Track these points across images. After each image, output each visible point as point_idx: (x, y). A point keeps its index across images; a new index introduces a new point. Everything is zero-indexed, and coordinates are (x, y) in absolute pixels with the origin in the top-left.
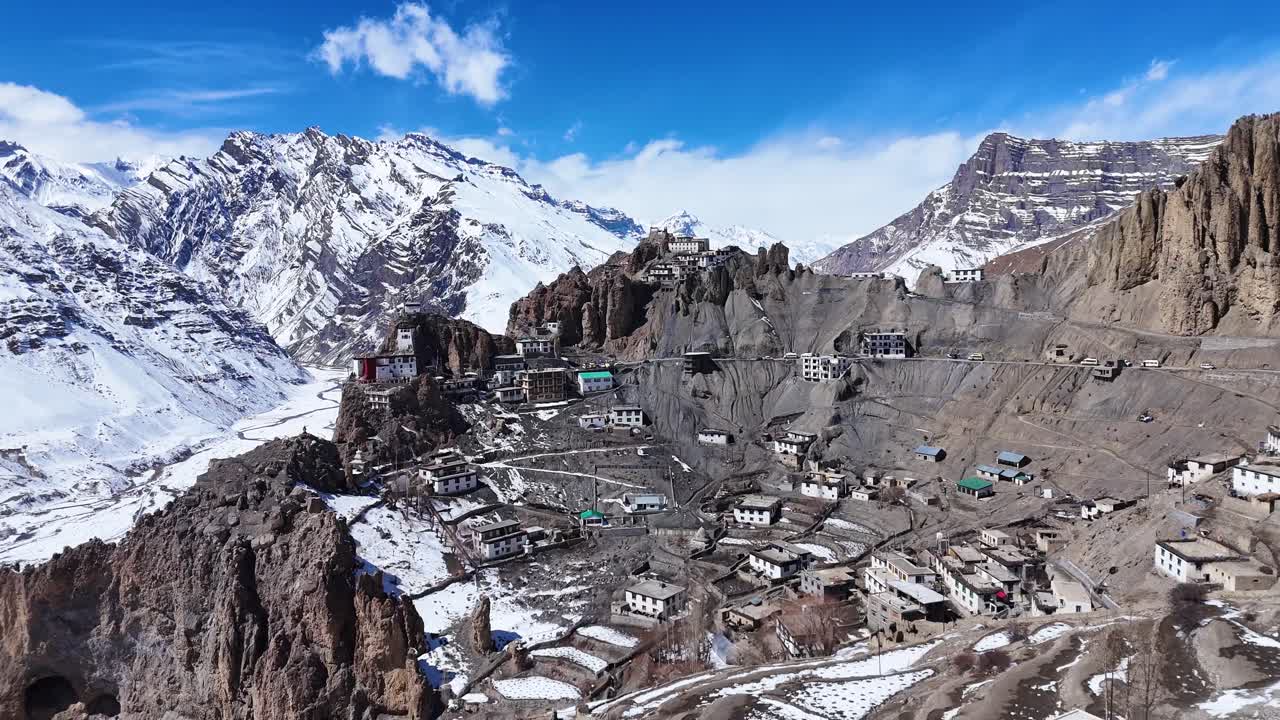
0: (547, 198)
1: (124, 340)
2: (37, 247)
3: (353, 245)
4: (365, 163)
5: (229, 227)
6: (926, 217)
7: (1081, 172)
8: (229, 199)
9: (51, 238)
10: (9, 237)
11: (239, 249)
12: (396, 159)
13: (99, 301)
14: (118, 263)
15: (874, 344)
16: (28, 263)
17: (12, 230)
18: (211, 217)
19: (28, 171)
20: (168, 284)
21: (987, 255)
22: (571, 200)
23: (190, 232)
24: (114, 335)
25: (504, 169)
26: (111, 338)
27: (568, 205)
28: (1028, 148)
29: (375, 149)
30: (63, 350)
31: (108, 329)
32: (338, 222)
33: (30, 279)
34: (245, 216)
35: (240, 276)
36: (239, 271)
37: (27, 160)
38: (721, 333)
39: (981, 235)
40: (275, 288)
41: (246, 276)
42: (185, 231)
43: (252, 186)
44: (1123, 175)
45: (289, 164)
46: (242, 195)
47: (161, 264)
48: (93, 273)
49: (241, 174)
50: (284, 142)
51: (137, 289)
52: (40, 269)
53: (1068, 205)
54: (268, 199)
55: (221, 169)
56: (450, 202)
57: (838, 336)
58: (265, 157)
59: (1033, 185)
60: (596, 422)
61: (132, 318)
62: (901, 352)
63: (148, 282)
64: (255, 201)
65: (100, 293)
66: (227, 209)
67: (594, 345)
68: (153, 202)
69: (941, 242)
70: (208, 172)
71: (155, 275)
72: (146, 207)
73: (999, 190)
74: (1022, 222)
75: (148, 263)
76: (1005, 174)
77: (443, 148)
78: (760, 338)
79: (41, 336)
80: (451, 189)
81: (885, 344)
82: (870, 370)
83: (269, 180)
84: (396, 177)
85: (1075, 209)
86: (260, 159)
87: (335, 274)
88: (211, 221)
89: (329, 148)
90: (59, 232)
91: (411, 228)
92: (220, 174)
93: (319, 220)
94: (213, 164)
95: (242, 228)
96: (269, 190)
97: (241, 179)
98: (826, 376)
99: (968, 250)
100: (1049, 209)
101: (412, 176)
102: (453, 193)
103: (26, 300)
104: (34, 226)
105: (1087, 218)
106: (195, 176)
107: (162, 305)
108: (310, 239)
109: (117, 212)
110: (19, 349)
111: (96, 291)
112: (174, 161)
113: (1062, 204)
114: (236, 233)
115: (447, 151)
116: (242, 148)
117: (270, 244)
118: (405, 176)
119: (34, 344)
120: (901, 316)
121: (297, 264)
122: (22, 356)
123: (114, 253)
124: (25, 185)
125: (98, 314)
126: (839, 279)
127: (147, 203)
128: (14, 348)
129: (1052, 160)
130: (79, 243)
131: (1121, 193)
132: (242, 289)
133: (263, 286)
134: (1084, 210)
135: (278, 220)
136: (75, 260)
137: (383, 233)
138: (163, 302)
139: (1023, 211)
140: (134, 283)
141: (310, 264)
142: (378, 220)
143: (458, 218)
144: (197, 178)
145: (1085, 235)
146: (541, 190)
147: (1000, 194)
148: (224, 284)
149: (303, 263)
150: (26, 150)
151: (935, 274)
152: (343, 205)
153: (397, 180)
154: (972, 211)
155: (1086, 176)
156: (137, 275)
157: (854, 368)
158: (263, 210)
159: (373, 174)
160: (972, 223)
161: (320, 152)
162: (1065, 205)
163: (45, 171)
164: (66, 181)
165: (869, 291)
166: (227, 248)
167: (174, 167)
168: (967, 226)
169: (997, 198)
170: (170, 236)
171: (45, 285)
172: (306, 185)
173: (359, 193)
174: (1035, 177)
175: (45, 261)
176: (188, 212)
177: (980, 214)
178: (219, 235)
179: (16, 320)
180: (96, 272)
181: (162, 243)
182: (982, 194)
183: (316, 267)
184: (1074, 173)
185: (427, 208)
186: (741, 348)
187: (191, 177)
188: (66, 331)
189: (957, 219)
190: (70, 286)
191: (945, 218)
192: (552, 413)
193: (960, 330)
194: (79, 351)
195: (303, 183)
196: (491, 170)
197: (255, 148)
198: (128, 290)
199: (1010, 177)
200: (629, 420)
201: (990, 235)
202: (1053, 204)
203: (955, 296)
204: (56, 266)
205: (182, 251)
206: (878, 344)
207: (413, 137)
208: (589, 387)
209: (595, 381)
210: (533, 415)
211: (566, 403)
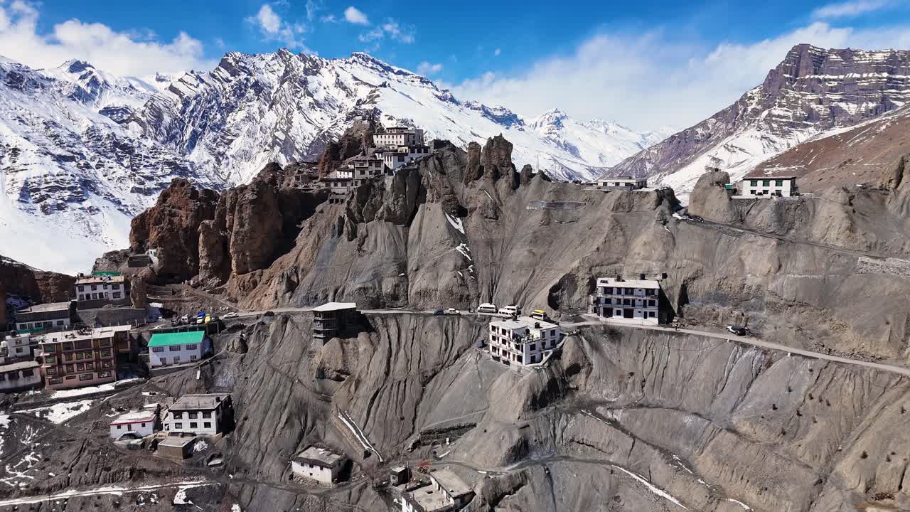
0: (452, 100)
1: (129, 204)
2: (72, 135)
3: (307, 134)
4: (318, 74)
5: (224, 122)
6: (740, 112)
7: (871, 75)
8: (224, 101)
9: (85, 129)
10: (51, 128)
11: (230, 138)
12: (340, 71)
13: (114, 176)
14: (132, 147)
15: (608, 301)
16: (63, 148)
17: (54, 123)
18: (211, 114)
19: (94, 82)
20: (169, 163)
21: (790, 141)
22: (470, 101)
23: (196, 125)
24: (121, 201)
25: (421, 79)
26: (119, 203)
27: (468, 105)
28: (827, 56)
29: (325, 64)
30: (81, 211)
31: (117, 196)
32: (297, 118)
33: (60, 159)
34: (234, 114)
35: (229, 157)
36: (228, 153)
37: (93, 74)
38: (393, 268)
39: (785, 126)
40: (253, 166)
41: (233, 157)
42: (193, 125)
43: (240, 91)
44: (905, 77)
45: (265, 75)
46: (232, 98)
47: (163, 148)
48: (114, 155)
49: (232, 83)
50: (263, 60)
51: (145, 166)
52: (72, 152)
53: (859, 102)
54: (251, 101)
55: (219, 80)
56: (375, 103)
57: (557, 281)
58: (249, 71)
59: (830, 85)
60: (136, 429)
61: (136, 188)
62: (652, 315)
63: (153, 161)
64: (241, 103)
65: (114, 170)
66: (222, 108)
67: (216, 281)
68: (172, 103)
69: (752, 131)
70: (210, 82)
71: (158, 156)
72: (168, 108)
73: (801, 89)
74: (819, 114)
75: (154, 148)
76: (807, 77)
77: (378, 63)
78: (447, 279)
79: (65, 201)
80: (377, 93)
81: (626, 302)
82: (595, 347)
83: (251, 87)
84: (339, 84)
85: (864, 105)
86: (246, 72)
87: (293, 155)
88: (211, 117)
89: (293, 63)
90: (91, 124)
91: (345, 123)
92: (218, 83)
93: (285, 116)
94: (214, 76)
95: (232, 122)
96: (252, 94)
97: (232, 87)
98: (520, 359)
99: (774, 138)
100: (843, 105)
101: (350, 83)
102: (378, 96)
103: (56, 174)
104: (73, 120)
105: (874, 112)
106: (201, 85)
107: (162, 178)
108: (278, 130)
109: (147, 111)
110: (49, 211)
111: (112, 168)
112: (186, 74)
113: (853, 101)
114: (228, 125)
115: (381, 65)
116: (233, 64)
117: (251, 134)
118: (346, 84)
119: (60, 207)
120: (659, 252)
121: (268, 148)
122: (51, 215)
123: (130, 140)
124: (92, 91)
125: (112, 185)
126: (578, 189)
127: (168, 105)
128: (45, 210)
129: (847, 65)
130: (105, 132)
131: (903, 92)
132: (230, 166)
133: (245, 164)
134: (872, 105)
135: (257, 116)
136: (102, 145)
137: (327, 125)
138: (163, 176)
139: (821, 106)
140: (142, 162)
141: (277, 148)
142: (325, 116)
143: (379, 114)
144: (202, 86)
145: (882, 125)
146: (448, 94)
147: (802, 92)
148: (219, 162)
149: (272, 147)
150: (93, 68)
151: (718, 183)
152: (300, 105)
153: (340, 87)
154: (779, 107)
155: (875, 78)
156: (145, 157)
157: (568, 345)
158: (247, 108)
159: (323, 83)
160: (779, 116)
161: (287, 66)
162: (856, 102)
163: (105, 82)
164: (120, 89)
165: (616, 209)
166: (222, 137)
167: (186, 78)
168: (774, 119)
169: (800, 97)
170: (183, 128)
171: (74, 163)
172: (278, 90)
173: (312, 97)
174: (832, 79)
175: (76, 146)
176: (196, 111)
177: (785, 109)
178: (216, 127)
179: (47, 189)
180: (116, 154)
181: (177, 133)
182: (788, 93)
183: (281, 151)
184: (865, 75)
185: (358, 107)
186: (417, 293)
187: (198, 85)
188: (84, 198)
189: (765, 113)
190: (93, 164)
191: (756, 113)
192: (77, 408)
193: (752, 281)
194: (93, 213)
195: (275, 89)
196: (412, 79)
197: (243, 64)
198: (138, 167)
199: (811, 79)
200: (194, 425)
201: (792, 125)
202: (846, 101)
203: (748, 219)
204: (84, 150)
205: (190, 139)
206: (614, 301)
207: (356, 55)
208: (161, 359)
209: (170, 350)
210: (38, 415)
211: (113, 388)
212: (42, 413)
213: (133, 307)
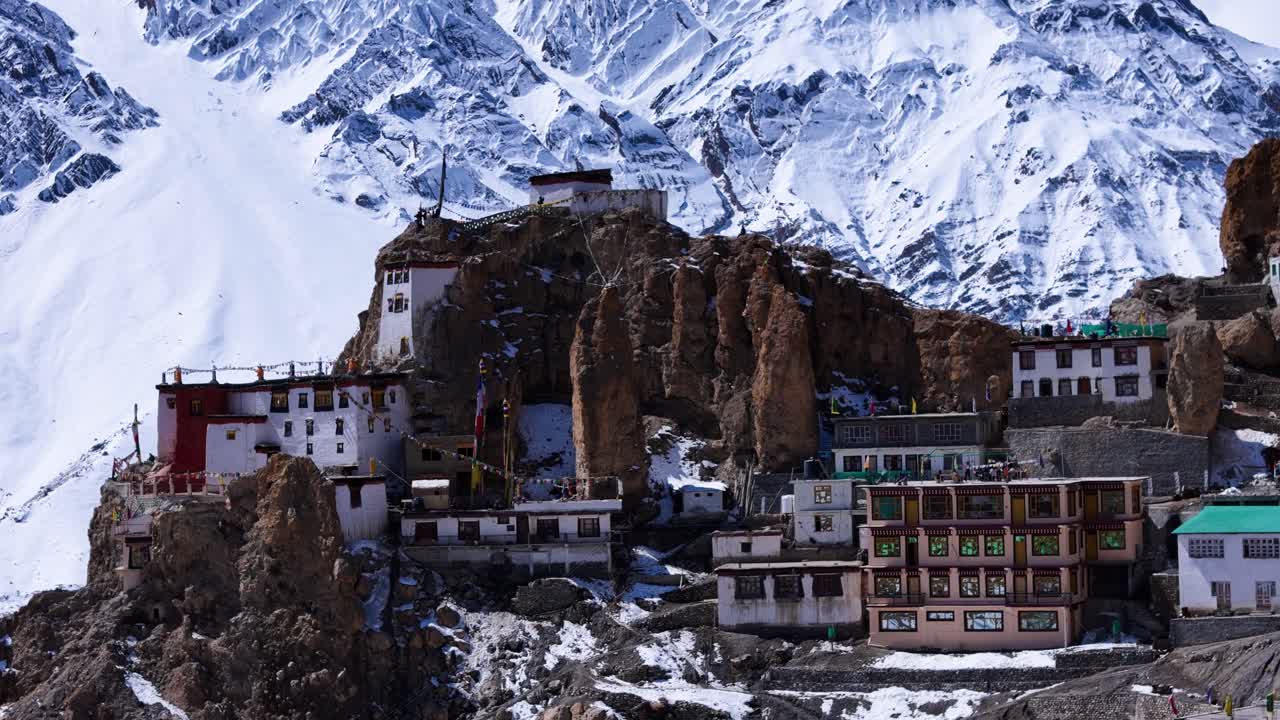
208: (1214, 584)
209: (1246, 554)
210: (826, 707)
211: (1051, 663)
212: (839, 705)
213: (1174, 430)
